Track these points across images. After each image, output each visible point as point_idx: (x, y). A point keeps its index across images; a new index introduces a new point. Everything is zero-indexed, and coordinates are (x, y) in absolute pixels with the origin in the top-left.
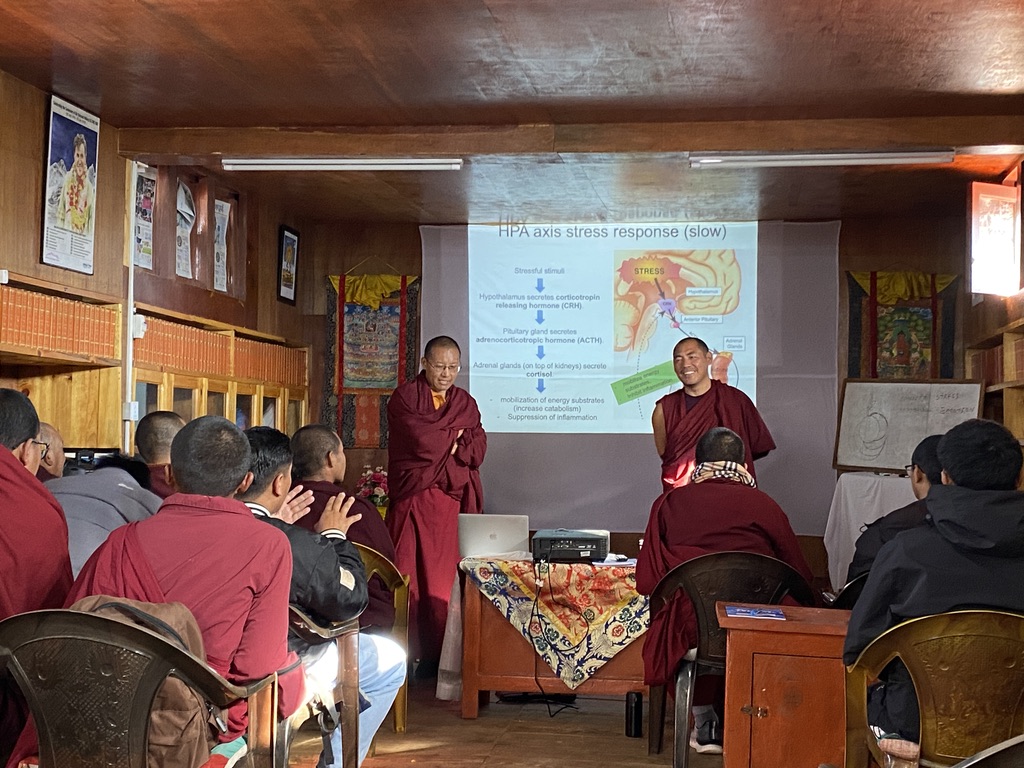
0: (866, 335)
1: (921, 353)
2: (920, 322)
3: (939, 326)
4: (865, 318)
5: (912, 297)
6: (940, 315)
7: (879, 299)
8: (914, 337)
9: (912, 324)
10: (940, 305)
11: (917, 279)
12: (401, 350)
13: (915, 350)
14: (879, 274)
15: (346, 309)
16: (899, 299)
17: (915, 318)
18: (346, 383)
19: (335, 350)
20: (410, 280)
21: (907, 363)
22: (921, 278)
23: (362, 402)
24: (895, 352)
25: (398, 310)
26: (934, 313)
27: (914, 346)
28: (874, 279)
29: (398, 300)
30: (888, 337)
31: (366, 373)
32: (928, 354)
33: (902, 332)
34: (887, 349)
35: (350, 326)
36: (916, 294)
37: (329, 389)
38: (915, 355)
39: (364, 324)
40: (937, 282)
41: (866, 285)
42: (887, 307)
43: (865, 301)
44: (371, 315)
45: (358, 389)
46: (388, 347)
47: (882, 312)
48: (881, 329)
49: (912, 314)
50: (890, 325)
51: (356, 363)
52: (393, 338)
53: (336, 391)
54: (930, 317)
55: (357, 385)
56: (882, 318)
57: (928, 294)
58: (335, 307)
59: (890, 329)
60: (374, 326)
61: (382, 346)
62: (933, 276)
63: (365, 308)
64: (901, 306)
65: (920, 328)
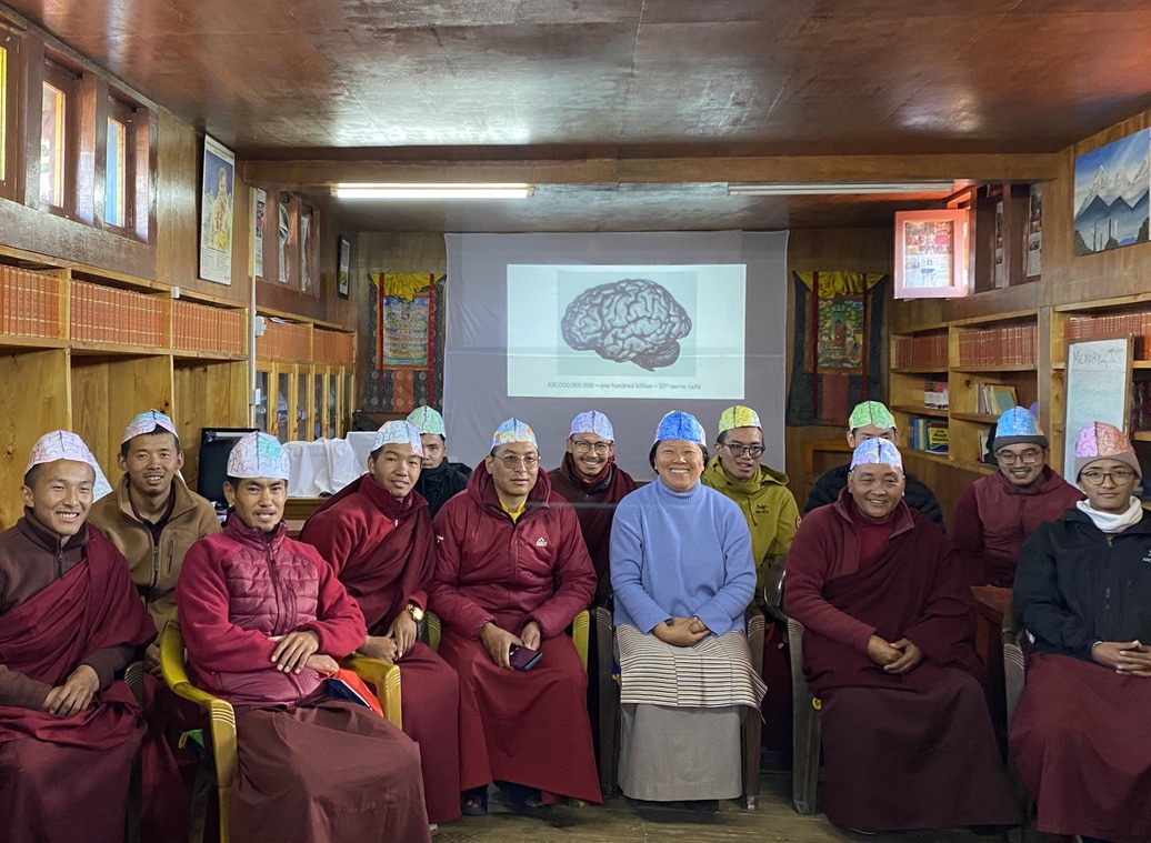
0: (808, 324)
1: (854, 337)
2: (853, 313)
3: (869, 316)
4: (808, 309)
5: (848, 292)
6: (870, 306)
7: (820, 293)
8: (849, 326)
9: (847, 314)
10: (870, 297)
11: (851, 278)
12: (431, 334)
13: (849, 335)
14: (820, 274)
15: (385, 301)
16: (837, 294)
17: (849, 309)
18: (385, 361)
19: (376, 334)
20: (437, 278)
21: (843, 345)
22: (855, 277)
23: (399, 376)
24: (833, 337)
25: (427, 302)
26: (865, 305)
27: (848, 332)
28: (816, 277)
29: (427, 293)
30: (828, 325)
31: (401, 353)
32: (860, 338)
33: (839, 321)
34: (826, 335)
35: (389, 315)
36: (852, 290)
37: (371, 365)
38: (849, 339)
39: (399, 313)
40: (868, 280)
41: (809, 283)
42: (826, 300)
43: (808, 296)
44: (406, 306)
45: (396, 366)
46: (419, 332)
47: (822, 304)
48: (822, 318)
49: (847, 306)
50: (828, 315)
51: (394, 345)
52: (423, 325)
53: (377, 367)
54: (862, 308)
55: (394, 362)
56: (822, 309)
57: (860, 291)
58: (376, 299)
59: (829, 318)
60: (408, 315)
61: (415, 331)
62: (864, 275)
63: (400, 300)
64: (839, 299)
65: (853, 318)
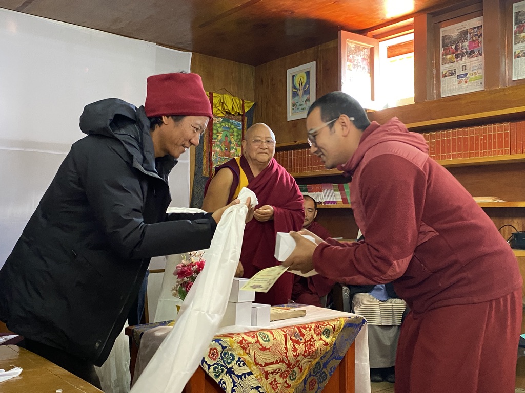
1: (236, 150)
9: (232, 131)
10: (246, 118)
13: (233, 148)
14: (214, 94)
17: (233, 127)
24: (223, 148)
26: (243, 125)
27: (232, 145)
28: (211, 96)
30: (219, 138)
33: (226, 136)
40: (245, 105)
49: (232, 124)
50: (220, 130)
54: (241, 127)
56: (215, 125)
57: (241, 113)
62: (243, 101)
65: (235, 134)
